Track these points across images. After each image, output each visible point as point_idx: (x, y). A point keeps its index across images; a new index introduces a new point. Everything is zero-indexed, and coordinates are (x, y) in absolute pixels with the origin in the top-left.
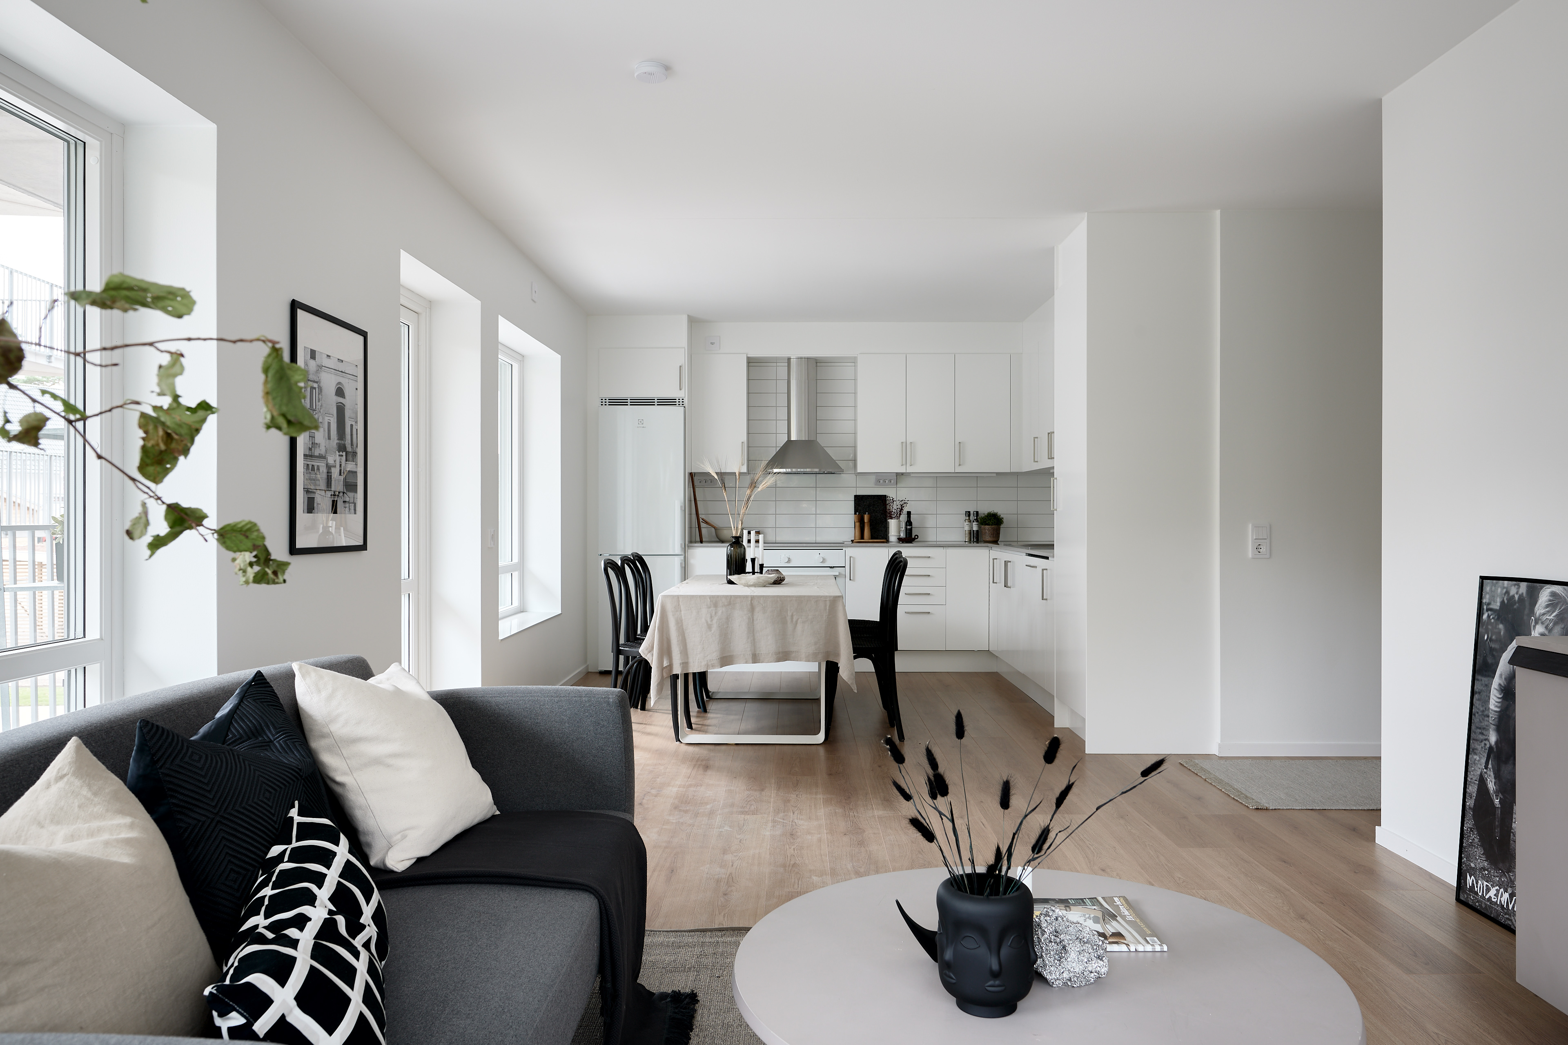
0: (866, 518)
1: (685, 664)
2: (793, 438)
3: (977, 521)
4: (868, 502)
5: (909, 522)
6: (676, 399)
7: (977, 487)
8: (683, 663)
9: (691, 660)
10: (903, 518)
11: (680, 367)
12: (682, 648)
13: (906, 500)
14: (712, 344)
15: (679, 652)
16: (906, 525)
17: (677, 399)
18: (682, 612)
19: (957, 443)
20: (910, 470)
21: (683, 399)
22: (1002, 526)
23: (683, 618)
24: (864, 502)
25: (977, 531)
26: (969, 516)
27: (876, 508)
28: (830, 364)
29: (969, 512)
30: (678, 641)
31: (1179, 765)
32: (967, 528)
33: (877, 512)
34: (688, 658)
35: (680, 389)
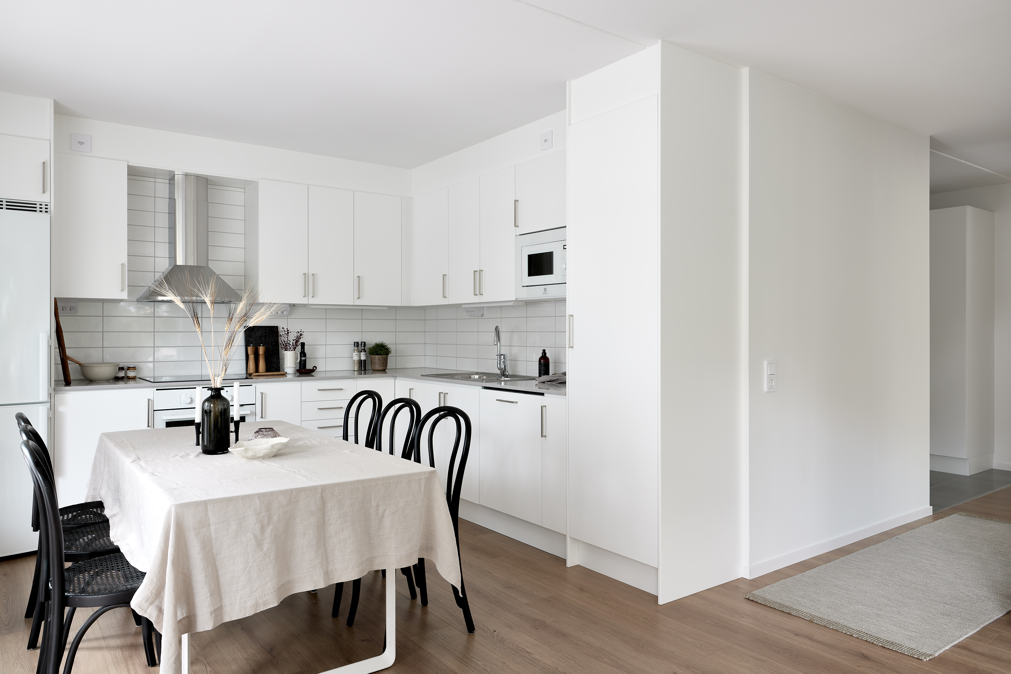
0: (261, 350)
1: (218, 611)
2: (180, 261)
3: (365, 352)
4: (259, 334)
5: (303, 354)
6: (36, 204)
7: (362, 319)
8: (215, 610)
9: (226, 602)
10: (299, 348)
11: (44, 163)
12: (213, 585)
13: (302, 331)
14: (81, 143)
15: (208, 594)
16: (301, 356)
17: (38, 204)
18: (212, 528)
19: (356, 277)
20: (312, 301)
21: (47, 205)
22: (390, 355)
23: (213, 536)
24: (255, 334)
25: (365, 361)
26: (358, 346)
27: (268, 339)
28: (221, 188)
29: (358, 343)
30: (206, 577)
31: (747, 601)
32: (356, 358)
33: (269, 344)
34: (221, 599)
35: (44, 192)
